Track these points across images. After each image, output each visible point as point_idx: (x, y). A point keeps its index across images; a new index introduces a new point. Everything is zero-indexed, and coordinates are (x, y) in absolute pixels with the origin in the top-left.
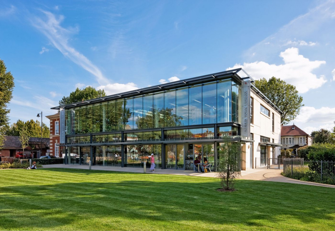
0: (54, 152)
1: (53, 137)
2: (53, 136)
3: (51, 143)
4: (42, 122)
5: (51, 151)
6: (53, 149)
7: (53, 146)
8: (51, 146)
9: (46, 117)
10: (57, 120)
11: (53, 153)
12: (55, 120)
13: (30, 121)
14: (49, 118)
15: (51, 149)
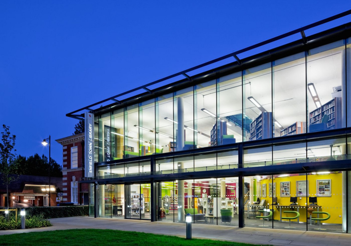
0: (70, 195)
1: (68, 173)
2: (68, 171)
3: (65, 181)
4: (50, 158)
5: (66, 194)
6: (69, 192)
7: (69, 187)
8: (65, 187)
9: (56, 140)
10: (74, 145)
11: (69, 197)
12: (72, 145)
13: (34, 156)
14: (61, 143)
15: (65, 192)
